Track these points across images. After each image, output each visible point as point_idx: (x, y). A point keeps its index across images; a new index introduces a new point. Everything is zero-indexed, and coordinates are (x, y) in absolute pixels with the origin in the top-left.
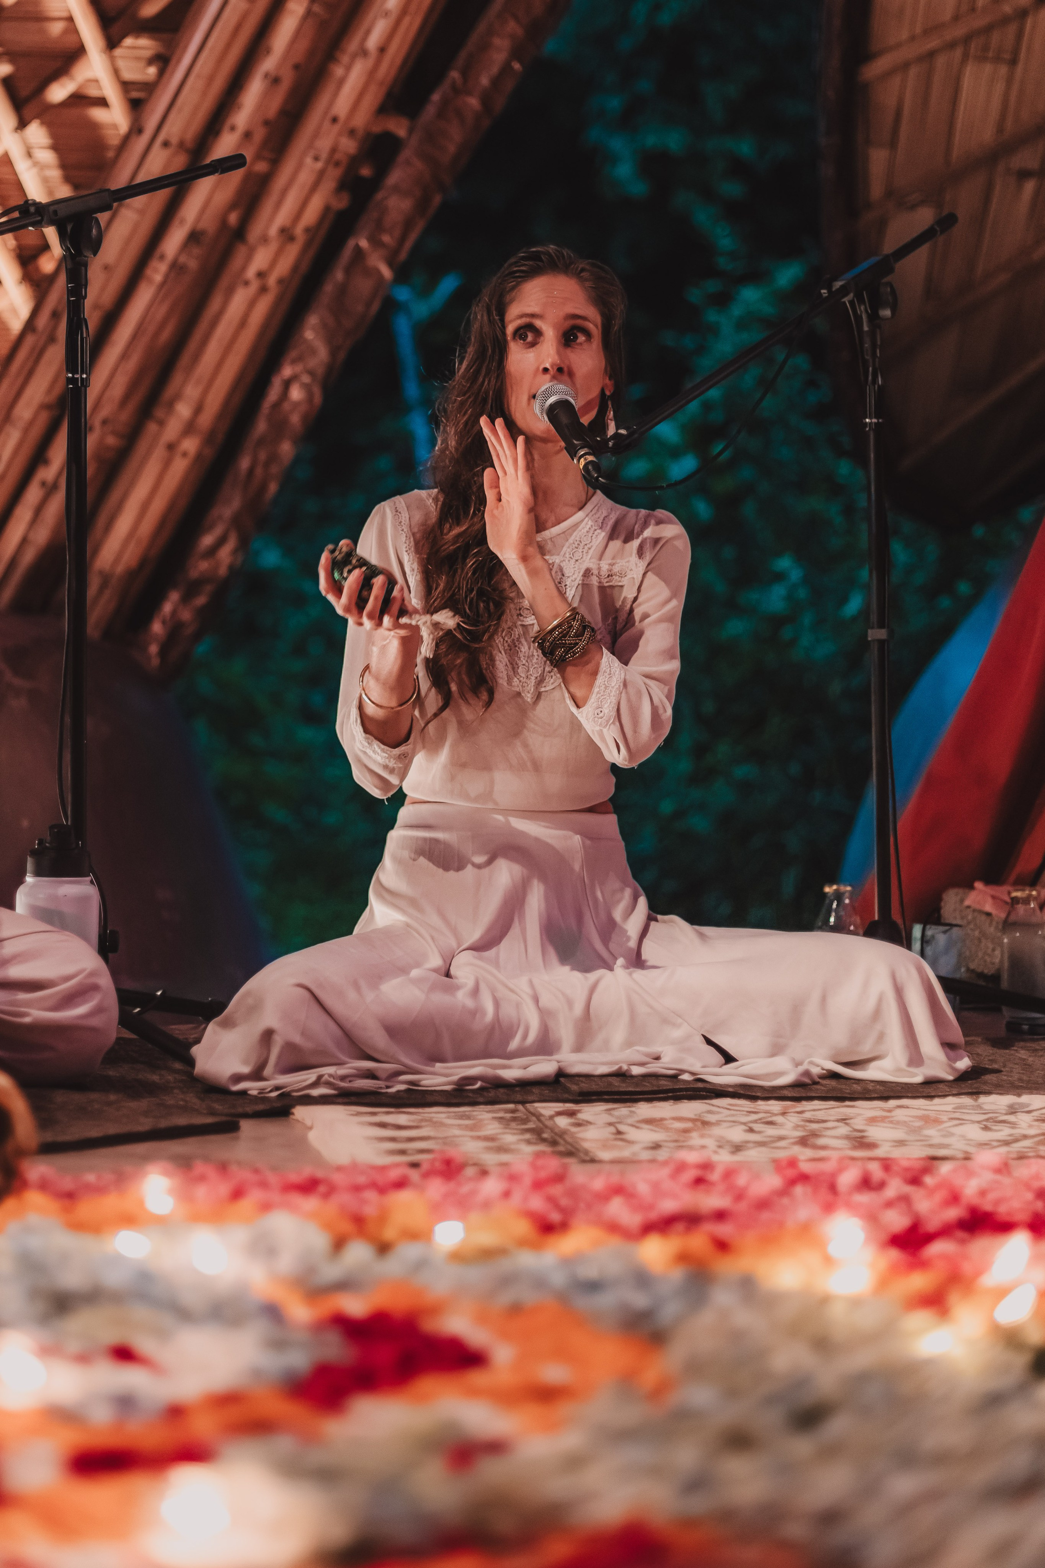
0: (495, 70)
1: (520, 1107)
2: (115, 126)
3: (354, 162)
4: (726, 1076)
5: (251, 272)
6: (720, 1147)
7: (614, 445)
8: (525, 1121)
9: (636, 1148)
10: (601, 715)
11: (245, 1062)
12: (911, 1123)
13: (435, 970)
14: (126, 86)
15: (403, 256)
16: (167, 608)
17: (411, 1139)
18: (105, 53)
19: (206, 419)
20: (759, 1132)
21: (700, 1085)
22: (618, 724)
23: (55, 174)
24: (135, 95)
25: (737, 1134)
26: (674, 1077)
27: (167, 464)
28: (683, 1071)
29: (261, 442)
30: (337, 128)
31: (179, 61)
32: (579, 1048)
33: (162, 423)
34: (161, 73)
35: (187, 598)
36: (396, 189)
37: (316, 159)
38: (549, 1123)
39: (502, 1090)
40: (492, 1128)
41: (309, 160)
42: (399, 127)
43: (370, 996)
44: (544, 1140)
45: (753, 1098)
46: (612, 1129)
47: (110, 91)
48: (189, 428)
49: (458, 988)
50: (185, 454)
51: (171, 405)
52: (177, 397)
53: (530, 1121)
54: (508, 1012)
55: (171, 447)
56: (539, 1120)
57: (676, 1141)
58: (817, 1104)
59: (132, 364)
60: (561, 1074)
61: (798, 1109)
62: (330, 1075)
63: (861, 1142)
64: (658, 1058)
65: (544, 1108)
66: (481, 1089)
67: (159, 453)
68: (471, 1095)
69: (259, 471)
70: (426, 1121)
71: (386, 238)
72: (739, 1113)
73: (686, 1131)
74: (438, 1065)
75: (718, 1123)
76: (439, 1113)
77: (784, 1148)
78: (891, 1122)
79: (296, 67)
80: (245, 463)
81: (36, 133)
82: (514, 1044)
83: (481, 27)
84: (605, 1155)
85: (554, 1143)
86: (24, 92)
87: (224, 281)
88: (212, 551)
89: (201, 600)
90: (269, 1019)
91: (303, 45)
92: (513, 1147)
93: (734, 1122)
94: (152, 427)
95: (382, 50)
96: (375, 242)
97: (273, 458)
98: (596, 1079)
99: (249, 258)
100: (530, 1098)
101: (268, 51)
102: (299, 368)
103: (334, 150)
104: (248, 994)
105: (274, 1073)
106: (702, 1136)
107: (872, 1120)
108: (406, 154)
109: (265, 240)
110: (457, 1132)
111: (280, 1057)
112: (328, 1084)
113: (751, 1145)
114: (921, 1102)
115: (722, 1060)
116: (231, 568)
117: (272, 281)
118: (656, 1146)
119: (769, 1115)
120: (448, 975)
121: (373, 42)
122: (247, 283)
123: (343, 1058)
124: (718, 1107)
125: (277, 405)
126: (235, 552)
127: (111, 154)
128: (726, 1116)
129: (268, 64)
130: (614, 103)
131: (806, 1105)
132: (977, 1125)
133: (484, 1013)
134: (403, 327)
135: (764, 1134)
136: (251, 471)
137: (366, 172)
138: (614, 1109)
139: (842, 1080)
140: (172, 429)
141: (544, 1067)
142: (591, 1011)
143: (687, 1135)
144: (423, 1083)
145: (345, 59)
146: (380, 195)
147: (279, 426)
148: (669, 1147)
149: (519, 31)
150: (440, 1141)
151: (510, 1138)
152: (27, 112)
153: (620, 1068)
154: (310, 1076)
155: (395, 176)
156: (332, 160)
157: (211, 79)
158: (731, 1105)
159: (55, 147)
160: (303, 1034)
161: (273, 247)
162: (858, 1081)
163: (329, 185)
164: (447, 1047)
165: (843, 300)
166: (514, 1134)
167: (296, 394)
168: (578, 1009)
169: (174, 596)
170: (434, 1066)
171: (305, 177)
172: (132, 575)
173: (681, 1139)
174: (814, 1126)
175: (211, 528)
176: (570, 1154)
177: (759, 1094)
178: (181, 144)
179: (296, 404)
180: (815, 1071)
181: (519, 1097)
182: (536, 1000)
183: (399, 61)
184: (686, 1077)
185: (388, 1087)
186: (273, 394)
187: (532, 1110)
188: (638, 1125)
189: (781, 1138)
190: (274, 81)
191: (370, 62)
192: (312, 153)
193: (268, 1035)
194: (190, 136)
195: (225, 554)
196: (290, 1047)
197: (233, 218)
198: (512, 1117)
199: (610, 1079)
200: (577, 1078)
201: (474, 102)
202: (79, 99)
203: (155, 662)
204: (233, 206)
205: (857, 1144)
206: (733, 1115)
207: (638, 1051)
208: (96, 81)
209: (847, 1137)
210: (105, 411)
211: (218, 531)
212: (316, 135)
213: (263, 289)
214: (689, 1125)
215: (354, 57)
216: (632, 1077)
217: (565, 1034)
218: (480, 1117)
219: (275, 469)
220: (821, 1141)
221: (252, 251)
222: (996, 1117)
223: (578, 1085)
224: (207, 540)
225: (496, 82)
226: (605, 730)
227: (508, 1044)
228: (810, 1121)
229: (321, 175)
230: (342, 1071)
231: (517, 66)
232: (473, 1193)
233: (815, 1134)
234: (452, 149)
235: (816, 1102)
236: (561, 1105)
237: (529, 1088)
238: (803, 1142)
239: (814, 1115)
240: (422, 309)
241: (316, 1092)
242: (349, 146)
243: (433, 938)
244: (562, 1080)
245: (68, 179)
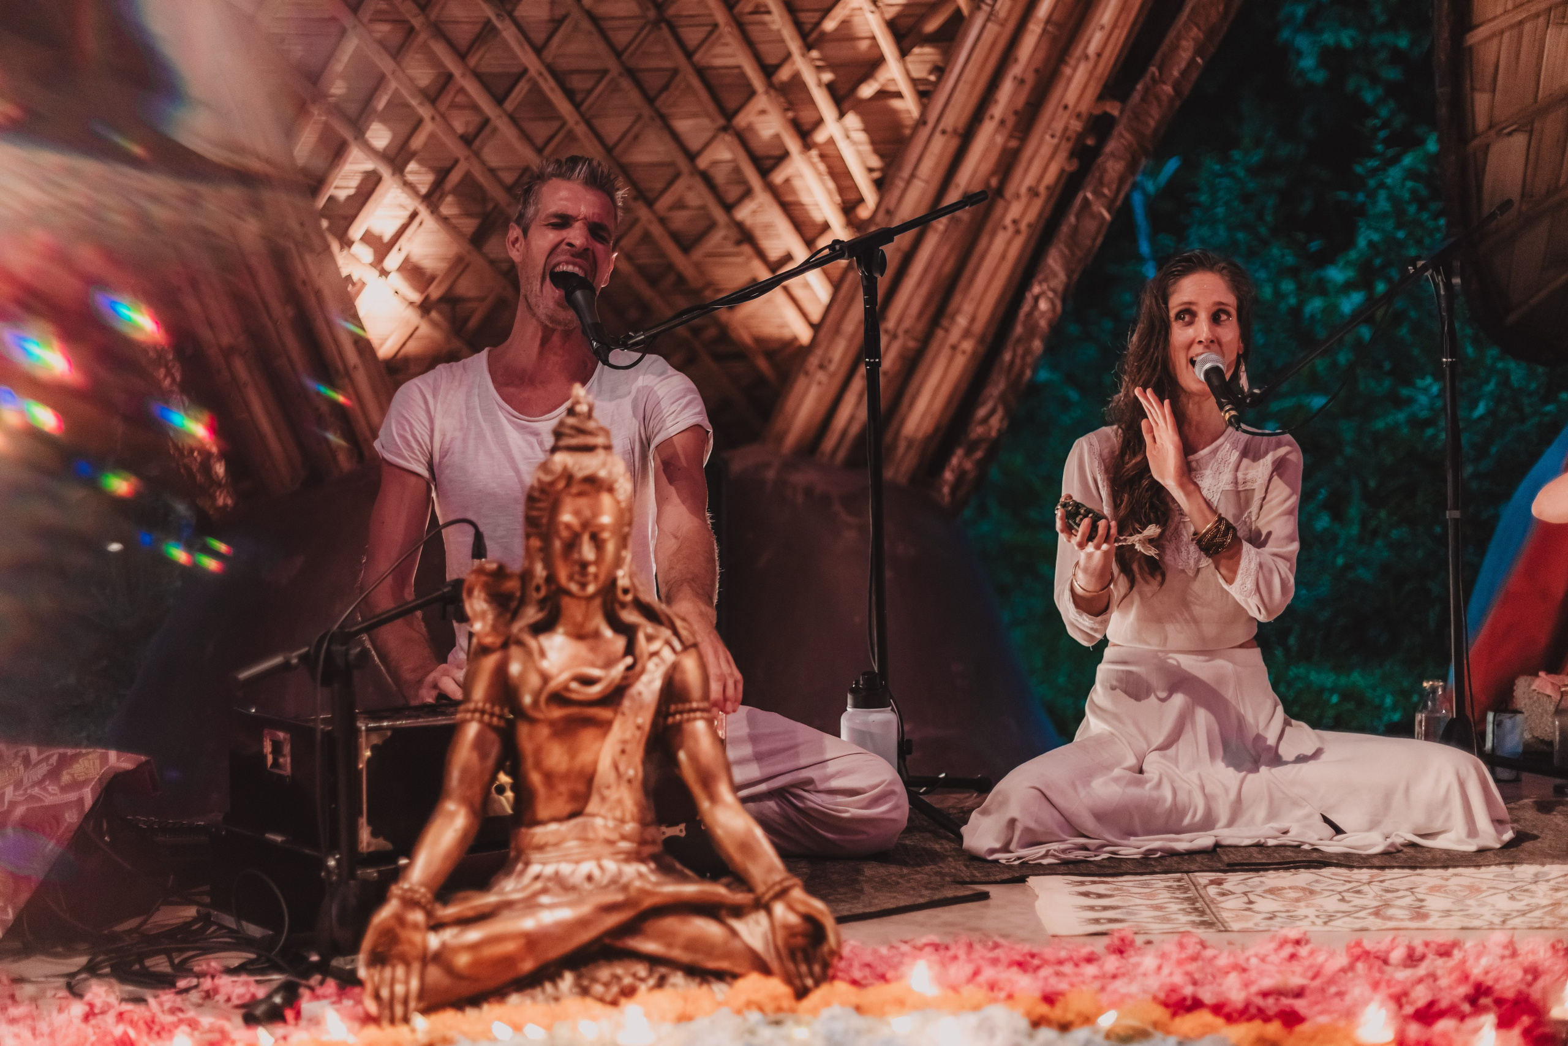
0: (1183, 65)
1: (1185, 876)
2: (908, 112)
3: (1081, 136)
4: (1335, 847)
5: (1008, 221)
6: (1317, 916)
7: (1250, 401)
8: (1186, 890)
9: (1258, 918)
10: (1246, 589)
11: (997, 840)
12: (1459, 893)
13: (1130, 769)
14: (914, 82)
15: (1119, 203)
16: (955, 461)
17: (1105, 908)
18: (899, 62)
19: (978, 327)
20: (1349, 902)
21: (1315, 855)
22: (1258, 594)
23: (867, 148)
24: (921, 88)
25: (1331, 904)
26: (1298, 846)
27: (951, 360)
28: (1304, 843)
29: (1019, 341)
30: (1067, 113)
31: (951, 71)
32: (1230, 824)
33: (947, 331)
34: (940, 79)
35: (969, 453)
36: (1112, 154)
37: (1053, 136)
38: (1202, 892)
39: (1175, 858)
40: (1163, 897)
41: (1048, 137)
42: (1113, 109)
43: (1083, 793)
44: (1196, 909)
45: (1350, 867)
46: (1245, 899)
47: (904, 87)
48: (967, 334)
49: (1146, 782)
50: (964, 352)
51: (953, 318)
52: (958, 311)
53: (1190, 890)
54: (1182, 797)
55: (954, 348)
56: (1197, 889)
57: (1288, 911)
58: (1397, 872)
59: (924, 290)
60: (1217, 845)
61: (1381, 878)
62: (1055, 850)
63: (1419, 913)
64: (1286, 833)
65: (1201, 877)
66: (1161, 857)
67: (946, 352)
68: (1153, 863)
69: (1018, 361)
70: (1118, 889)
71: (1106, 191)
72: (1338, 882)
73: (1298, 900)
74: (1132, 838)
75: (1320, 893)
76: (1128, 881)
77: (1364, 918)
78: (1445, 892)
79: (1037, 71)
80: (1007, 357)
81: (852, 120)
82: (1187, 821)
83: (1172, 34)
84: (1235, 926)
85: (1202, 913)
86: (842, 90)
87: (989, 226)
88: (985, 420)
89: (979, 454)
90: (1013, 811)
91: (1041, 55)
92: (1173, 916)
93: (1332, 891)
94: (940, 333)
95: (1099, 55)
96: (1097, 193)
97: (1028, 351)
98: (1241, 849)
99: (1006, 210)
100: (1193, 867)
101: (1016, 60)
102: (1045, 286)
103: (1066, 129)
104: (998, 792)
105: (1017, 848)
106: (1307, 906)
107: (1433, 889)
108: (1120, 128)
109: (1018, 196)
110: (1139, 901)
111: (1020, 838)
112: (1054, 856)
113: (1340, 915)
114: (1471, 871)
115: (1334, 833)
116: (999, 431)
117: (1023, 226)
118: (1272, 917)
119: (1360, 884)
120: (1141, 771)
121: (1092, 49)
122: (1005, 228)
123: (1065, 837)
124: (1324, 876)
125: (1030, 314)
126: (1002, 420)
127: (908, 132)
128: (1328, 886)
129: (1016, 70)
130: (1300, 12)
131: (1389, 873)
132: (1506, 894)
133: (1164, 800)
134: (1137, 199)
135: (1351, 904)
136: (1012, 362)
137: (1090, 142)
138: (1250, 878)
139: (1418, 848)
140: (955, 335)
141: (1205, 840)
142: (1242, 796)
143: (1297, 904)
144: (1120, 852)
145: (1072, 62)
146: (1100, 160)
147: (1031, 330)
148: (1281, 917)
149: (1201, 36)
150: (1124, 910)
151: (1174, 907)
152: (846, 105)
153: (1260, 841)
154: (1041, 850)
155: (1111, 146)
156: (1065, 136)
157: (974, 84)
158: (1333, 874)
159: (866, 130)
160: (1036, 821)
161: (1024, 200)
162: (1430, 850)
163: (1062, 155)
164: (1138, 827)
165: (1426, 274)
166: (1176, 903)
167: (1043, 305)
168: (1233, 795)
169: (960, 451)
170: (1129, 840)
171: (1046, 150)
172: (929, 439)
173: (1292, 909)
174: (1389, 896)
175: (984, 403)
176: (1209, 925)
177: (1355, 864)
178: (955, 131)
179: (1043, 313)
180: (1399, 841)
181: (1185, 867)
182: (1203, 788)
183: (1112, 62)
184: (1306, 847)
185: (1096, 856)
186: (1026, 308)
187: (1193, 879)
188: (1263, 895)
189: (1364, 908)
190: (1022, 81)
191: (1091, 64)
192: (1050, 132)
193: (1012, 822)
194: (961, 125)
195: (995, 422)
196: (1027, 830)
197: (994, 182)
198: (1178, 886)
199: (1252, 849)
200: (1229, 849)
201: (1168, 89)
202: (883, 94)
203: (947, 499)
204: (993, 173)
205: (1415, 915)
206: (1333, 885)
207: (1272, 828)
208: (893, 80)
209: (1410, 907)
210: (907, 324)
211: (990, 405)
212: (1052, 119)
213: (1018, 232)
214: (1301, 894)
215: (1079, 60)
216: (1268, 847)
217: (1223, 813)
218: (1155, 886)
219: (1029, 360)
220: (1390, 912)
221: (1008, 204)
222: (1522, 887)
223: (1227, 855)
224: (982, 412)
225: (1184, 73)
226: (1249, 600)
227: (1182, 820)
228: (1387, 891)
229: (1056, 149)
230: (1063, 846)
231: (1199, 60)
232: (1137, 965)
233: (1387, 905)
234: (1152, 123)
235: (1396, 870)
236: (1213, 874)
237: (1194, 856)
238: (1377, 913)
239: (1391, 884)
240: (1150, 187)
241: (1045, 862)
242: (1076, 126)
243: (1129, 744)
244: (1218, 849)
245: (876, 151)
